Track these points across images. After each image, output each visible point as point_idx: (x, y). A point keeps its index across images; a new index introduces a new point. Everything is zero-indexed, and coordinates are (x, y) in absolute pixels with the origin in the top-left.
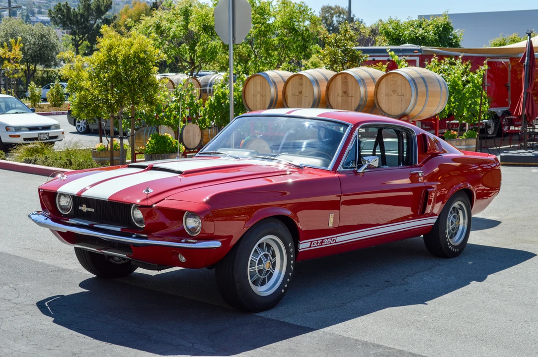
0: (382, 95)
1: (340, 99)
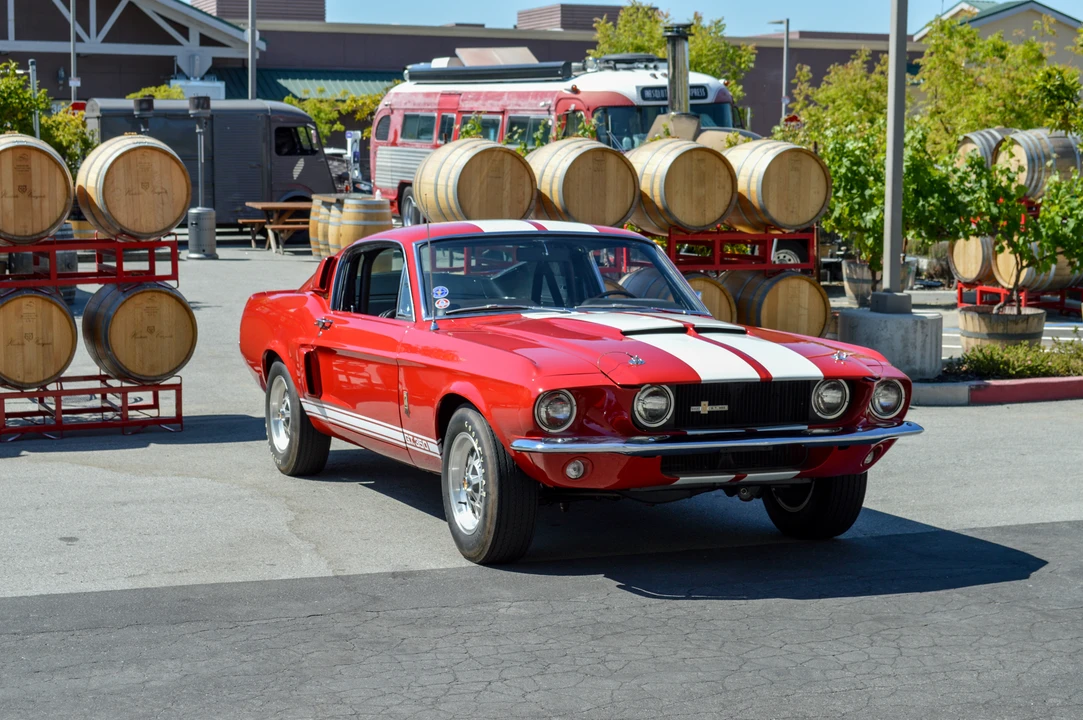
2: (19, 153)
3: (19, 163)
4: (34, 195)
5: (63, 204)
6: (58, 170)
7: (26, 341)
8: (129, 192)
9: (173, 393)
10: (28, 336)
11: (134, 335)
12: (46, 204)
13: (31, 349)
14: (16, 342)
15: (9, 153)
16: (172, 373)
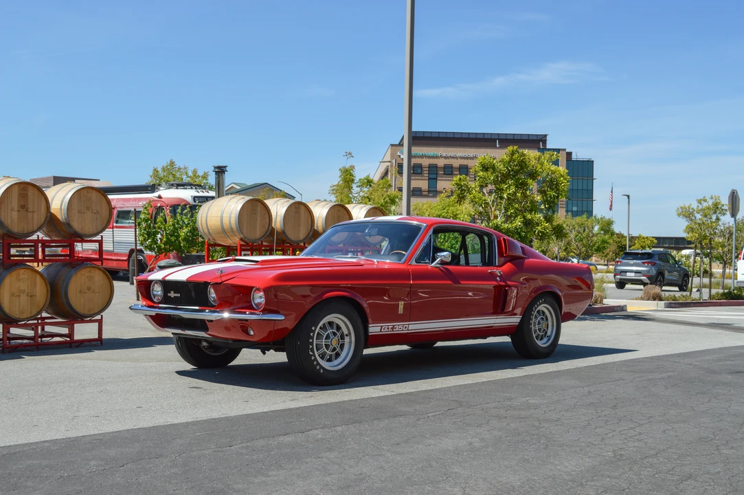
0: (74, 211)
1: (15, 214)
2: (22, 186)
3: (22, 192)
4: (29, 210)
5: (45, 216)
6: (43, 197)
7: (21, 295)
8: (79, 212)
9: (97, 324)
10: (23, 291)
11: (80, 292)
12: (35, 216)
13: (24, 298)
14: (16, 294)
15: (16, 187)
16: (98, 313)
